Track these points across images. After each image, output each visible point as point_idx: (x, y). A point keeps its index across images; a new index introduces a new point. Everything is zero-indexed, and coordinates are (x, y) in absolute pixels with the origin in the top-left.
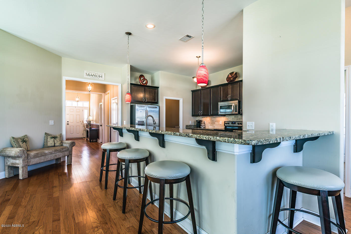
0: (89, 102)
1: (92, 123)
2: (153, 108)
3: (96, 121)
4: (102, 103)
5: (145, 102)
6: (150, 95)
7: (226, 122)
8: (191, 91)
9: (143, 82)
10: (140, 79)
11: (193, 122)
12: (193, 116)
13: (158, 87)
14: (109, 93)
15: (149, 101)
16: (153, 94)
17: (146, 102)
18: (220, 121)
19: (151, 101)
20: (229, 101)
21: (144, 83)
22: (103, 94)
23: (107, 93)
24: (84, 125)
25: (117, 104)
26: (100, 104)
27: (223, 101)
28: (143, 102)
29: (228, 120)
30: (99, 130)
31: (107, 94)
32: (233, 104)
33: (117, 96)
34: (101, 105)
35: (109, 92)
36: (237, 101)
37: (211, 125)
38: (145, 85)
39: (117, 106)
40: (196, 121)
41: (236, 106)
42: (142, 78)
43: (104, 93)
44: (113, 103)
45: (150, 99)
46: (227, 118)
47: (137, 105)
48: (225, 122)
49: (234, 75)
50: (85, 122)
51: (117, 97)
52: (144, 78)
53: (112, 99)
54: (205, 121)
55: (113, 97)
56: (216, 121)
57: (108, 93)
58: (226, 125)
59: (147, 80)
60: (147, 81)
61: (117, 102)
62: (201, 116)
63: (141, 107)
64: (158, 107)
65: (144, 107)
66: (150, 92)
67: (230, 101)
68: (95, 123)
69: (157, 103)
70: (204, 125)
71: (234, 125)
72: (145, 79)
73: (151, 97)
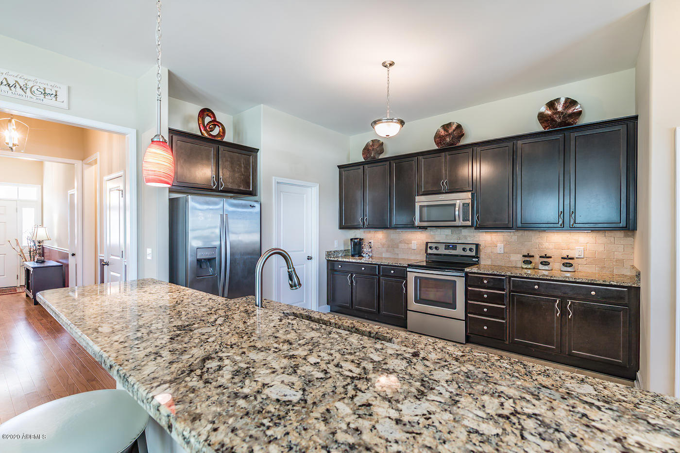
0: (40, 186)
1: (46, 244)
2: (244, 206)
3: (59, 241)
4: (75, 192)
5: (217, 190)
6: (234, 171)
7: (429, 245)
8: (338, 166)
9: (211, 131)
10: (200, 120)
11: (343, 243)
12: (341, 227)
13: (256, 151)
14: (96, 160)
15: (230, 186)
16: (243, 169)
17: (222, 191)
18: (413, 242)
19: (235, 187)
20: (443, 193)
21: (215, 132)
22: (78, 164)
23: (91, 159)
24: (21, 251)
25: (123, 193)
26: (70, 192)
27: (426, 193)
28: (212, 190)
29: (434, 238)
30: (67, 265)
31: (90, 164)
32: (458, 201)
33: (123, 166)
34: (72, 195)
35: (97, 155)
36: (469, 194)
37: (387, 251)
38: (219, 139)
39: (122, 199)
40: (351, 240)
41: (465, 205)
42: (208, 120)
43: (82, 160)
44: (110, 190)
45: (233, 183)
46: (432, 233)
47: (192, 198)
48: (427, 243)
49: (454, 131)
50: (26, 244)
51: (121, 173)
52: (215, 121)
53: (106, 178)
54: (372, 241)
55: (110, 172)
56: (400, 242)
57: (95, 162)
58: (429, 251)
59: (222, 125)
60: (224, 129)
61: (122, 188)
62: (363, 228)
63: (207, 203)
64: (257, 205)
65: (216, 204)
66: (232, 163)
67: (446, 193)
68: (55, 247)
69: (253, 193)
70: (370, 250)
71: (453, 252)
72: (215, 123)
73: (237, 175)
